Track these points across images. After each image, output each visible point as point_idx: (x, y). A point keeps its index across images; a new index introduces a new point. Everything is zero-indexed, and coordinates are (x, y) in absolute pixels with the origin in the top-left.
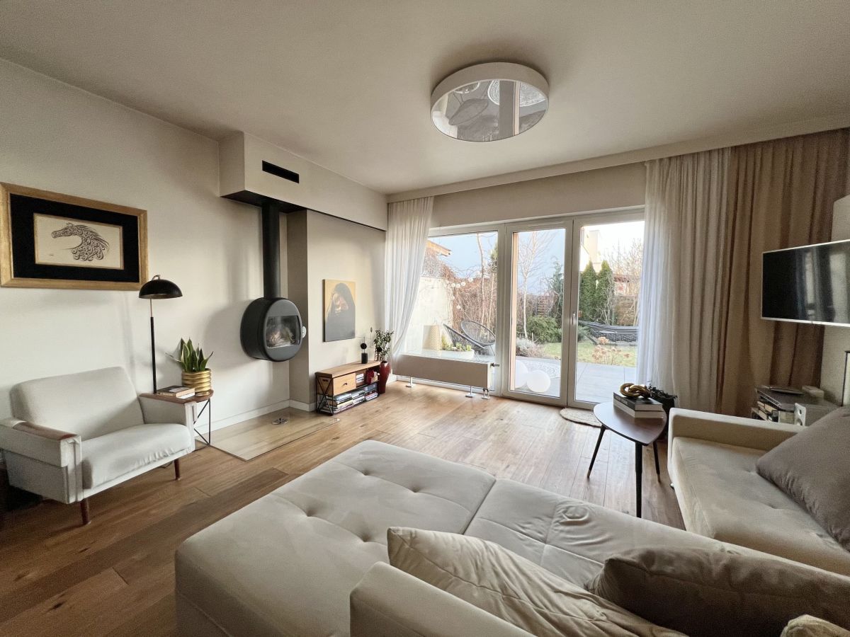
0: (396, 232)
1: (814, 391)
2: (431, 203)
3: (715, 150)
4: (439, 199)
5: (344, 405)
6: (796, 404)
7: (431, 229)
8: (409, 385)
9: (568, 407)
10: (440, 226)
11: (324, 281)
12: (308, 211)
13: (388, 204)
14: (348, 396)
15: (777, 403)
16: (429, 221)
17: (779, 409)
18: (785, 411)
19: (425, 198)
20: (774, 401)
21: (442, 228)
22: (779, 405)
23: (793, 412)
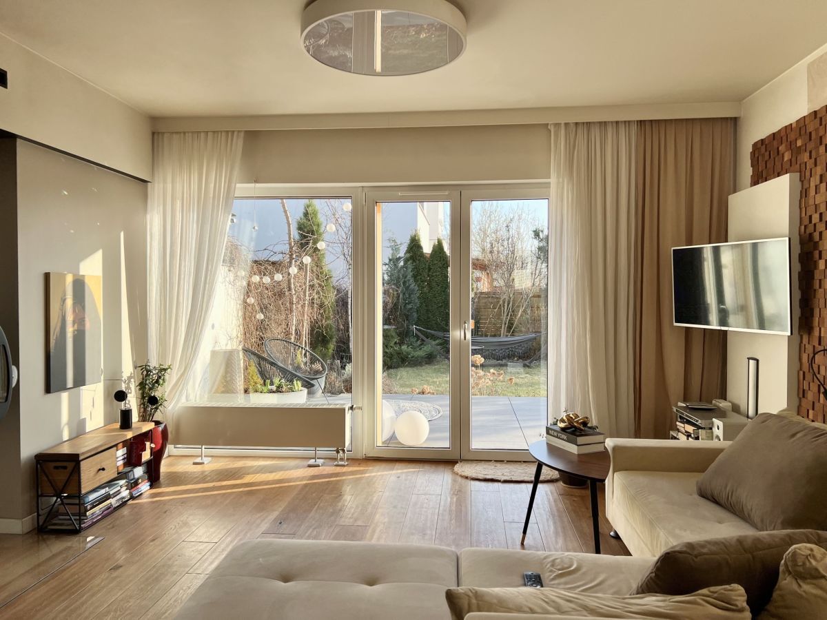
0: (169, 186)
1: (723, 404)
2: (239, 143)
3: (622, 122)
4: (252, 136)
5: (97, 510)
6: (714, 419)
7: (238, 185)
8: (198, 460)
9: (462, 460)
10: (256, 182)
11: (47, 276)
12: (18, 141)
13: (153, 134)
14: (103, 492)
15: (697, 421)
16: (236, 172)
17: (699, 428)
18: (704, 428)
19: (227, 132)
20: (693, 418)
21: (258, 185)
22: (699, 422)
23: (711, 429)
